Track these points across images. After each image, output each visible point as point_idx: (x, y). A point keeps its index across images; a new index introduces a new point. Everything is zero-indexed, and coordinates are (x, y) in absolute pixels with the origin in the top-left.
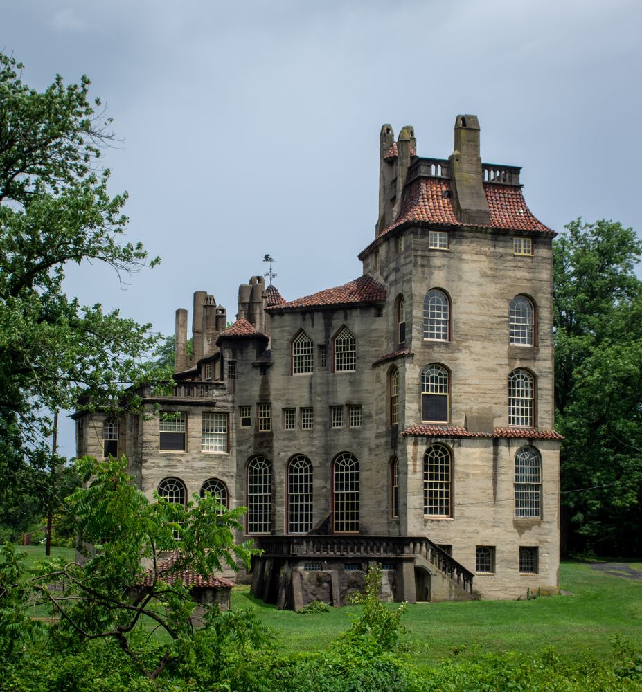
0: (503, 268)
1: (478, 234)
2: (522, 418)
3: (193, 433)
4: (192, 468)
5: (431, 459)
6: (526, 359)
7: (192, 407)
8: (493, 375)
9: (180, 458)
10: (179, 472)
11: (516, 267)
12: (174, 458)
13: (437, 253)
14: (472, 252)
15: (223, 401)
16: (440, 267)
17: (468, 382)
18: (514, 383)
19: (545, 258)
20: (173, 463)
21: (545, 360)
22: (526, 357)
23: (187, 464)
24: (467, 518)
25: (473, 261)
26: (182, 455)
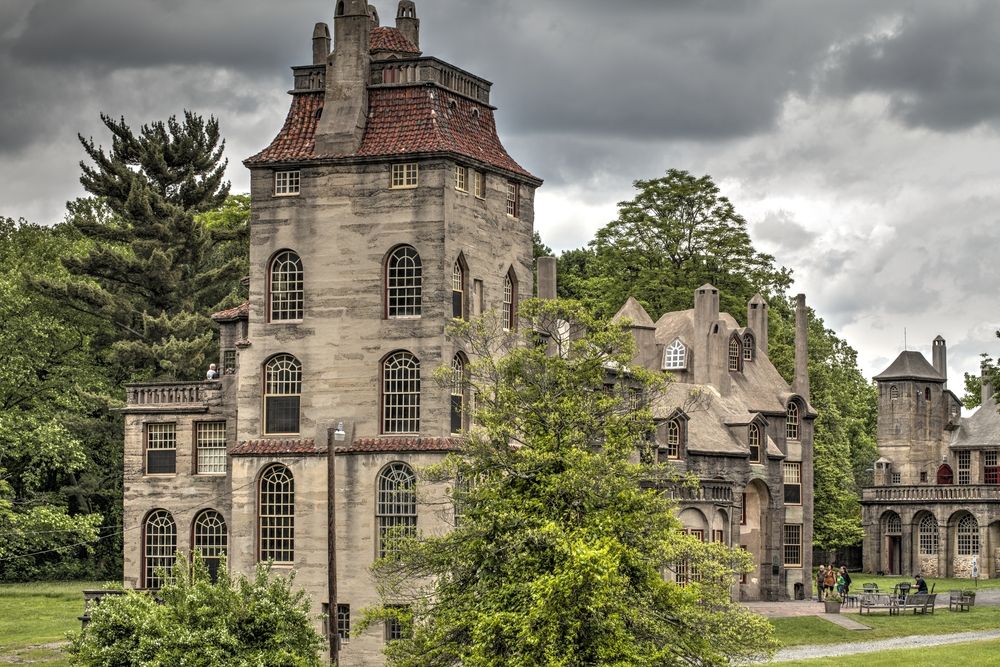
0: (373, 210)
1: (338, 168)
2: (406, 422)
3: (182, 450)
4: (181, 496)
5: (271, 486)
6: (404, 338)
7: (180, 416)
8: (358, 363)
9: (166, 484)
10: (166, 502)
11: (391, 206)
12: (160, 483)
13: (283, 201)
14: (330, 193)
15: (218, 405)
16: (286, 221)
17: (323, 377)
18: (394, 372)
19: (435, 189)
20: (159, 490)
21: (430, 336)
22: (404, 335)
23: (174, 491)
24: (310, 566)
25: (331, 206)
26: (169, 480)
